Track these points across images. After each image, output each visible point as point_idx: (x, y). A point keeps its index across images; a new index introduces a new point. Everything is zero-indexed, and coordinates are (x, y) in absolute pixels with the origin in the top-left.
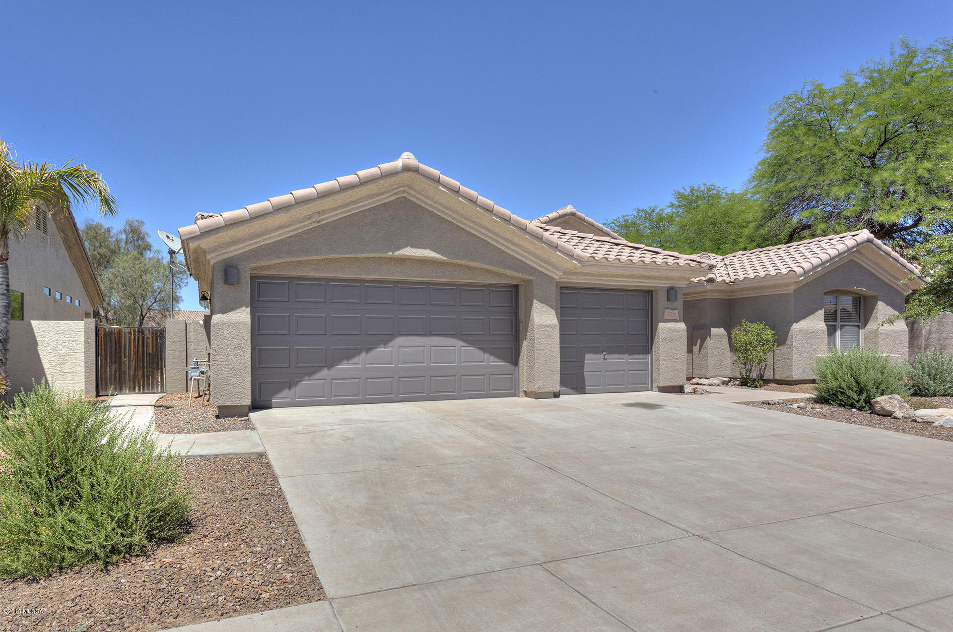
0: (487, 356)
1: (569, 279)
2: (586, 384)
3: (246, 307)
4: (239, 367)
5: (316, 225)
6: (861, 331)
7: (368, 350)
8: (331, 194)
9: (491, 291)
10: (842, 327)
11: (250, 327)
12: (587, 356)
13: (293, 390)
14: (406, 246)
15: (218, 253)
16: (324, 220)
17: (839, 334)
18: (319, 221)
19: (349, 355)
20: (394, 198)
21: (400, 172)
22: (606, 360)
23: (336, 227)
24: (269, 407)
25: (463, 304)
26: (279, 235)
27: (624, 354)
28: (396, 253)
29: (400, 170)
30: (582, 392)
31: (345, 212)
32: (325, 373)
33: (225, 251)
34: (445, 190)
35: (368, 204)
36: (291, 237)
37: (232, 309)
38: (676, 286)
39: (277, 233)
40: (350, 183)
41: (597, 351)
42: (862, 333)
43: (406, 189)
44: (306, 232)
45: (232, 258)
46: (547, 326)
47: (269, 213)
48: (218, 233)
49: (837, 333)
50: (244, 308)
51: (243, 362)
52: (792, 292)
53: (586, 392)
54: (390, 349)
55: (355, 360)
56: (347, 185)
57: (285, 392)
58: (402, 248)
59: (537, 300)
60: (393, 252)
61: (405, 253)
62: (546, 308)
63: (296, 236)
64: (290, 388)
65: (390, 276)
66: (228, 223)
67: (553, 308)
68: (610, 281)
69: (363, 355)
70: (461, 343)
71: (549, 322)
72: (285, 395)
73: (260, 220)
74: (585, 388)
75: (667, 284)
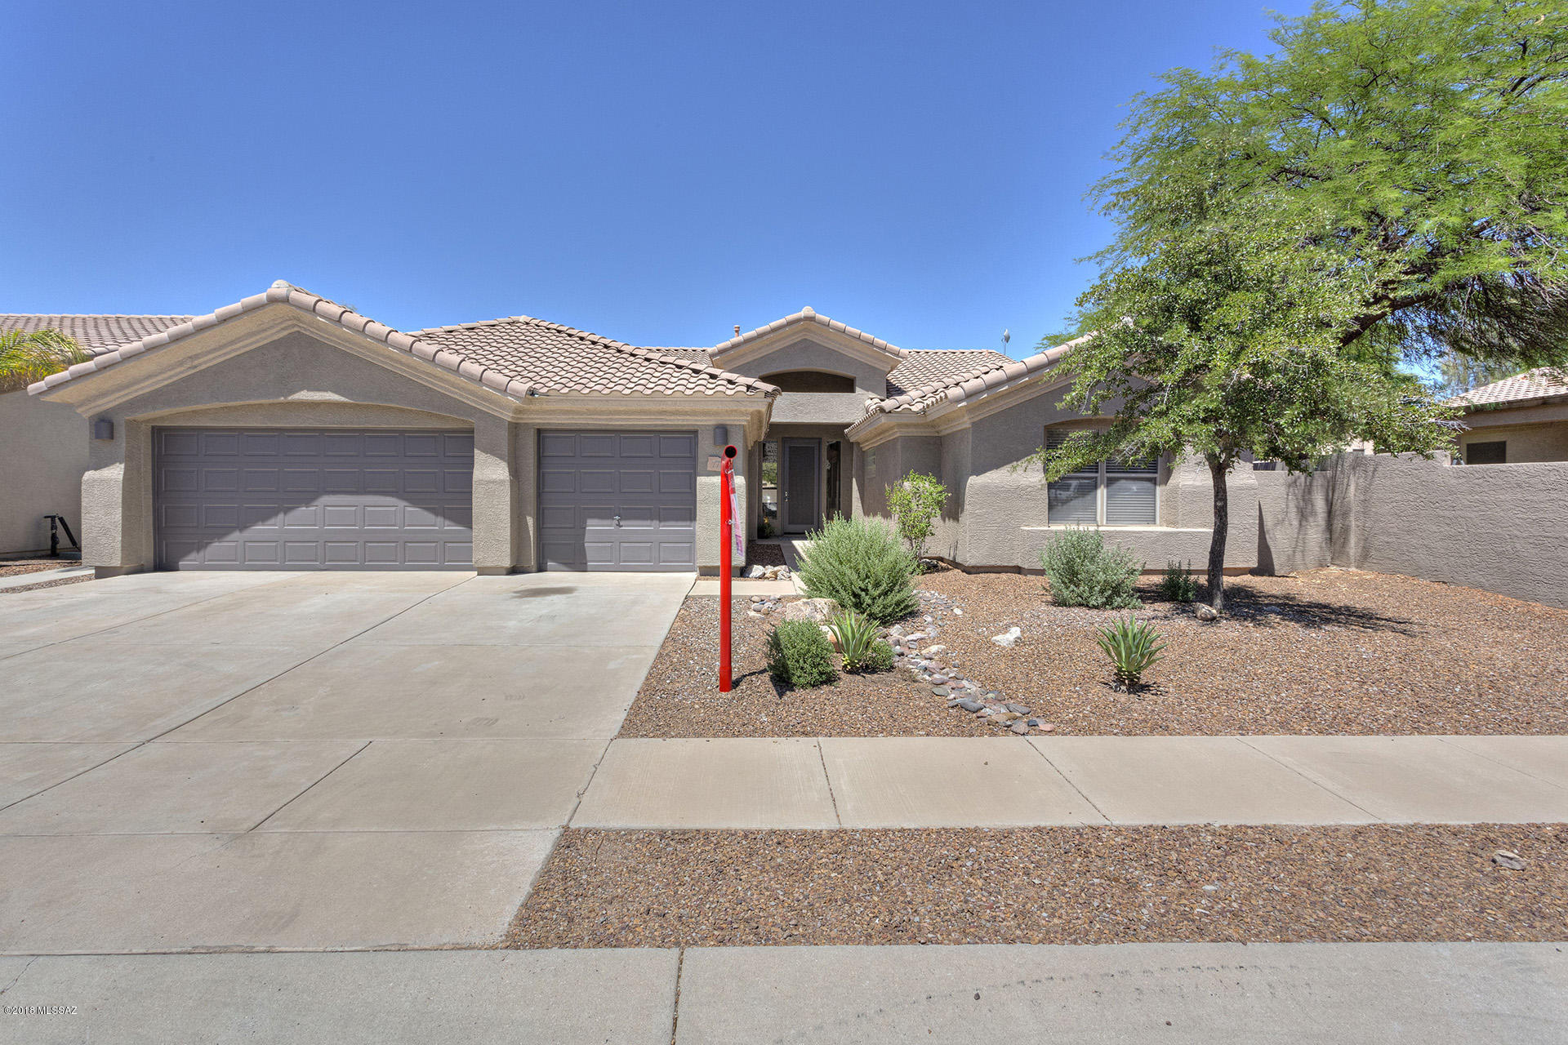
0: (440, 520)
1: (545, 419)
2: (588, 558)
3: (120, 463)
4: (109, 526)
5: (193, 371)
6: (1158, 488)
7: (287, 511)
8: (187, 336)
9: (446, 439)
10: (1110, 482)
11: (121, 485)
12: (589, 522)
13: (202, 554)
14: (302, 389)
15: (87, 407)
16: (200, 364)
17: (1102, 494)
18: (196, 367)
19: (265, 516)
20: (285, 333)
21: (267, 304)
22: (620, 526)
23: (218, 371)
24: (176, 569)
25: (409, 454)
26: (152, 385)
27: (652, 520)
28: (290, 398)
29: (266, 302)
30: (583, 568)
31: (225, 354)
32: (236, 535)
33: (93, 405)
34: (323, 320)
35: (251, 344)
36: (167, 386)
37: (106, 466)
38: (728, 423)
39: (146, 383)
40: (205, 323)
41: (605, 515)
42: (1162, 492)
43: (295, 322)
44: (183, 380)
45: (106, 411)
46: (494, 482)
47: (116, 363)
48: (67, 387)
49: (1099, 492)
50: (118, 464)
51: (113, 521)
52: (968, 426)
53: (589, 569)
54: (314, 508)
55: (272, 521)
56: (202, 325)
57: (193, 555)
58: (297, 392)
59: (479, 449)
60: (285, 397)
61: (301, 398)
62: (492, 459)
63: (173, 384)
64: (198, 552)
65: (301, 423)
66: (74, 376)
67: (501, 458)
68: (611, 419)
69: (281, 516)
70: (402, 504)
71: (494, 477)
72: (193, 558)
73: (110, 370)
74: (586, 564)
75: (712, 421)
